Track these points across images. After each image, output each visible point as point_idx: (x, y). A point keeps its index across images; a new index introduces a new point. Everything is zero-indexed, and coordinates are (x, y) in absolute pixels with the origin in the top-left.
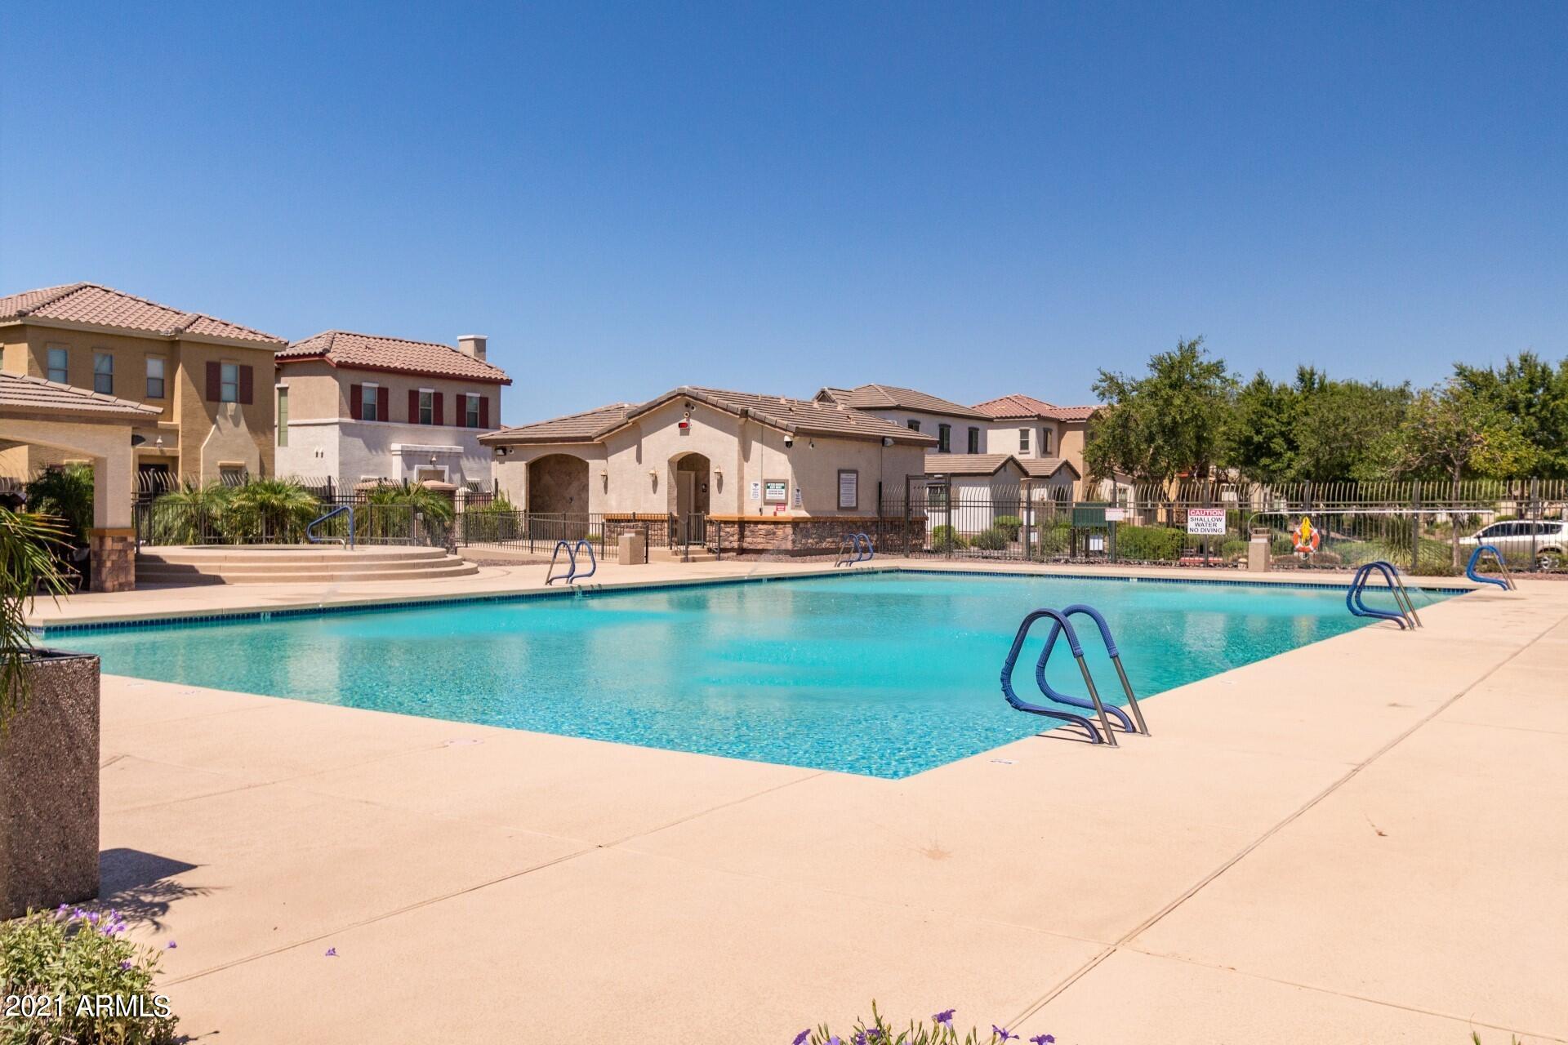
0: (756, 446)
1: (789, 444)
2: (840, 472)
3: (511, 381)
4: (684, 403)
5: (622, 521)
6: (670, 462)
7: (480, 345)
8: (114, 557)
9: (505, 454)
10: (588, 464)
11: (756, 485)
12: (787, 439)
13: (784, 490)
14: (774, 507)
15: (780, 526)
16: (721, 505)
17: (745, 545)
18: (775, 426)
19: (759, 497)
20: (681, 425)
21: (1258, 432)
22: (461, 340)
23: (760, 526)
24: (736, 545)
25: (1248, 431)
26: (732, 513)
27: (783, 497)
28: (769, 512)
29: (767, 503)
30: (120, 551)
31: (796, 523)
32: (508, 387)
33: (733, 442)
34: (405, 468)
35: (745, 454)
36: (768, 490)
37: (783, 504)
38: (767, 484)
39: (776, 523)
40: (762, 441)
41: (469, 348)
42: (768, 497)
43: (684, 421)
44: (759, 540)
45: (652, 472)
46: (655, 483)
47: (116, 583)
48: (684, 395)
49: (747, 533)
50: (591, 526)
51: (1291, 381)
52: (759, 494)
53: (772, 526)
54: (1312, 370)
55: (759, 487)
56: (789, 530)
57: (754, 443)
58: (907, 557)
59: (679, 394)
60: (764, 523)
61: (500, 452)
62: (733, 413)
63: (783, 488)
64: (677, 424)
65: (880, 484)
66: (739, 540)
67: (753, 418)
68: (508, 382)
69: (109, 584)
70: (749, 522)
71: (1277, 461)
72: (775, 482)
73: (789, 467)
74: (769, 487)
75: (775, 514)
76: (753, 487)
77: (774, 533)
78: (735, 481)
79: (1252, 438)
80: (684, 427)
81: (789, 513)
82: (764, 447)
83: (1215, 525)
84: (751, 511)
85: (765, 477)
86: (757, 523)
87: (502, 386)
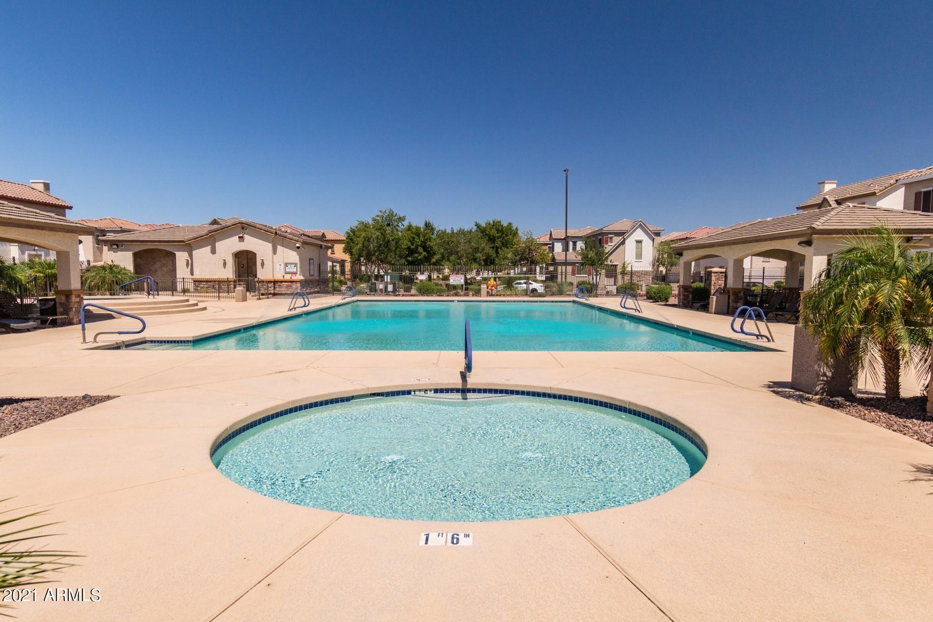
0: (279, 248)
1: (298, 248)
2: (310, 260)
3: (72, 207)
4: (240, 228)
5: (203, 281)
6: (232, 254)
7: (47, 186)
8: (76, 306)
9: (118, 248)
10: (175, 254)
11: (280, 265)
12: (298, 245)
13: (295, 268)
14: (290, 275)
15: (294, 283)
16: (263, 274)
17: (276, 292)
18: (292, 240)
19: (282, 271)
20: (239, 237)
21: (412, 245)
22: (33, 183)
23: (283, 283)
24: (272, 292)
25: (409, 244)
26: (269, 277)
27: (295, 270)
28: (288, 277)
29: (286, 273)
30: (78, 302)
31: (301, 282)
32: (70, 210)
33: (269, 246)
34: (20, 252)
35: (275, 252)
36: (287, 268)
37: (296, 273)
38: (286, 265)
39: (292, 282)
40: (283, 246)
41: (41, 187)
42: (287, 270)
43: (241, 235)
44: (283, 289)
45: (224, 259)
46: (225, 264)
47: (78, 319)
48: (243, 223)
49: (276, 286)
50: (178, 283)
51: (422, 225)
52: (282, 269)
53: (290, 283)
54: (429, 222)
55: (282, 266)
56: (299, 285)
57: (279, 247)
58: (333, 295)
59: (239, 223)
60: (285, 282)
61: (115, 247)
62: (271, 233)
63: (295, 266)
64: (237, 237)
65: (320, 264)
66: (274, 290)
67: (280, 236)
68: (70, 208)
69: (75, 321)
70: (278, 282)
71: (420, 255)
72: (291, 264)
73: (298, 257)
74: (287, 266)
75: (291, 278)
76: (279, 266)
77: (291, 286)
78: (271, 263)
79: (410, 247)
80: (241, 238)
81: (299, 277)
82: (284, 249)
83: (460, 281)
84: (279, 276)
85: (285, 262)
86: (281, 282)
87: (66, 210)
